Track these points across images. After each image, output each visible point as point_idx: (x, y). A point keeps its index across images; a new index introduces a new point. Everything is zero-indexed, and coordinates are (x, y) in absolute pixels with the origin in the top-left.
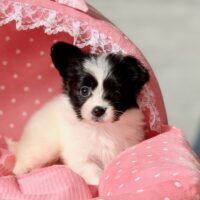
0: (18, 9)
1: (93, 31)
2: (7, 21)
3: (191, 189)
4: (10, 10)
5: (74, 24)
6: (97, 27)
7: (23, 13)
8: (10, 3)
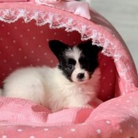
0: (51, 17)
1: (94, 31)
2: (44, 23)
3: (116, 126)
4: (47, 17)
5: (83, 26)
6: (96, 29)
7: (54, 19)
8: (46, 13)
